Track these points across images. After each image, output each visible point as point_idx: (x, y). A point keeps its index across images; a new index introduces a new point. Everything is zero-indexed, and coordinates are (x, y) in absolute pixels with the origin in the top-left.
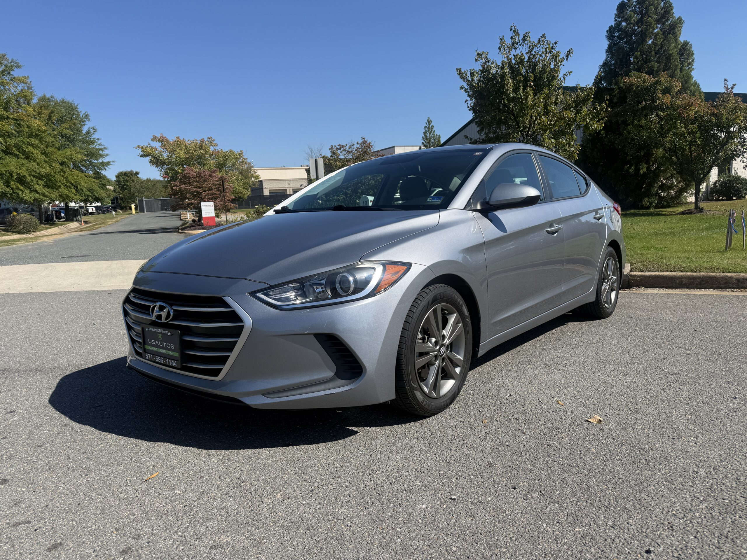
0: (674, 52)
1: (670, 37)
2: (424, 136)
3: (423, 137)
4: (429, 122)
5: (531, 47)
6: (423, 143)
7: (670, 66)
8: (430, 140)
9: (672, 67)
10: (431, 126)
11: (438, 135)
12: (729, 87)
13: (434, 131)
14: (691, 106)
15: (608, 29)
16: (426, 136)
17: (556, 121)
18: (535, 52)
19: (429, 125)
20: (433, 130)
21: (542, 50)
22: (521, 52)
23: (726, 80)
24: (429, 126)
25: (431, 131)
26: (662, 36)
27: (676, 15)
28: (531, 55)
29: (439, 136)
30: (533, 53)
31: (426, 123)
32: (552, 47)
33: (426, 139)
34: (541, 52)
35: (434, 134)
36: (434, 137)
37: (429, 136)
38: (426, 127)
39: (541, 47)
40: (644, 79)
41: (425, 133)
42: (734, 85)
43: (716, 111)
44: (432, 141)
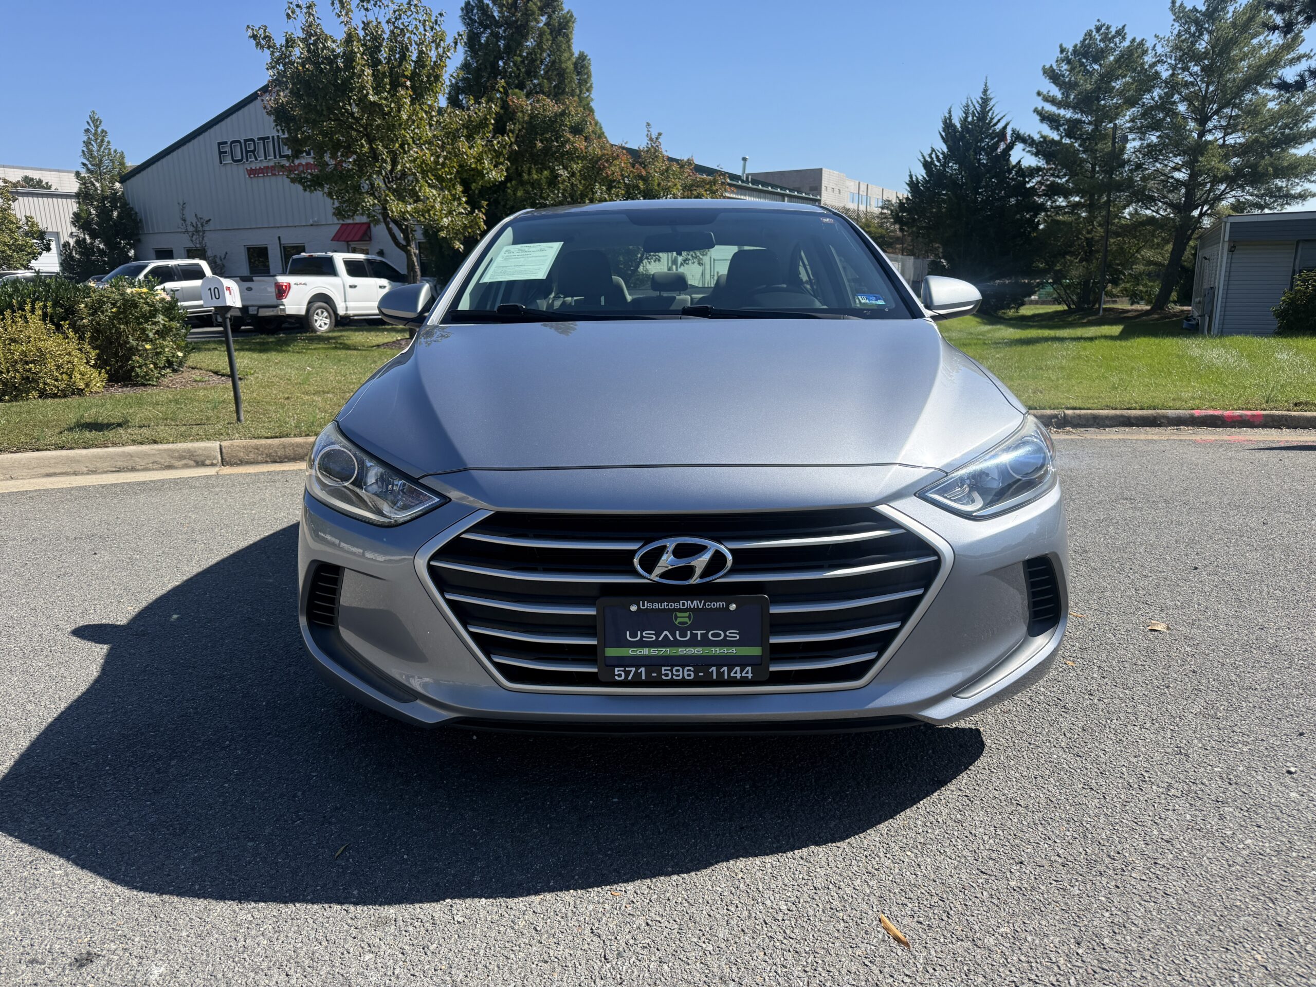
0: (570, 65)
1: (561, 41)
2: (85, 149)
3: (83, 151)
4: (96, 122)
5: (397, 13)
6: (84, 164)
7: (565, 89)
8: (101, 161)
9: (567, 90)
10: (99, 130)
11: (119, 151)
12: (654, 136)
13: (109, 142)
14: (616, 159)
15: (463, 5)
16: (90, 151)
17: (446, 158)
18: (403, 23)
19: (97, 127)
20: (106, 140)
21: (414, 22)
22: (377, 19)
23: (648, 124)
24: (96, 130)
25: (102, 141)
26: (549, 37)
27: (566, 7)
28: (396, 27)
29: (122, 153)
30: (399, 23)
31: (88, 123)
32: (436, 21)
33: (92, 156)
34: (413, 26)
35: (110, 149)
36: (109, 154)
37: (99, 151)
38: (87, 131)
39: (413, 16)
40: (544, 105)
41: (87, 143)
42: (660, 134)
43: (644, 173)
44: (106, 162)
